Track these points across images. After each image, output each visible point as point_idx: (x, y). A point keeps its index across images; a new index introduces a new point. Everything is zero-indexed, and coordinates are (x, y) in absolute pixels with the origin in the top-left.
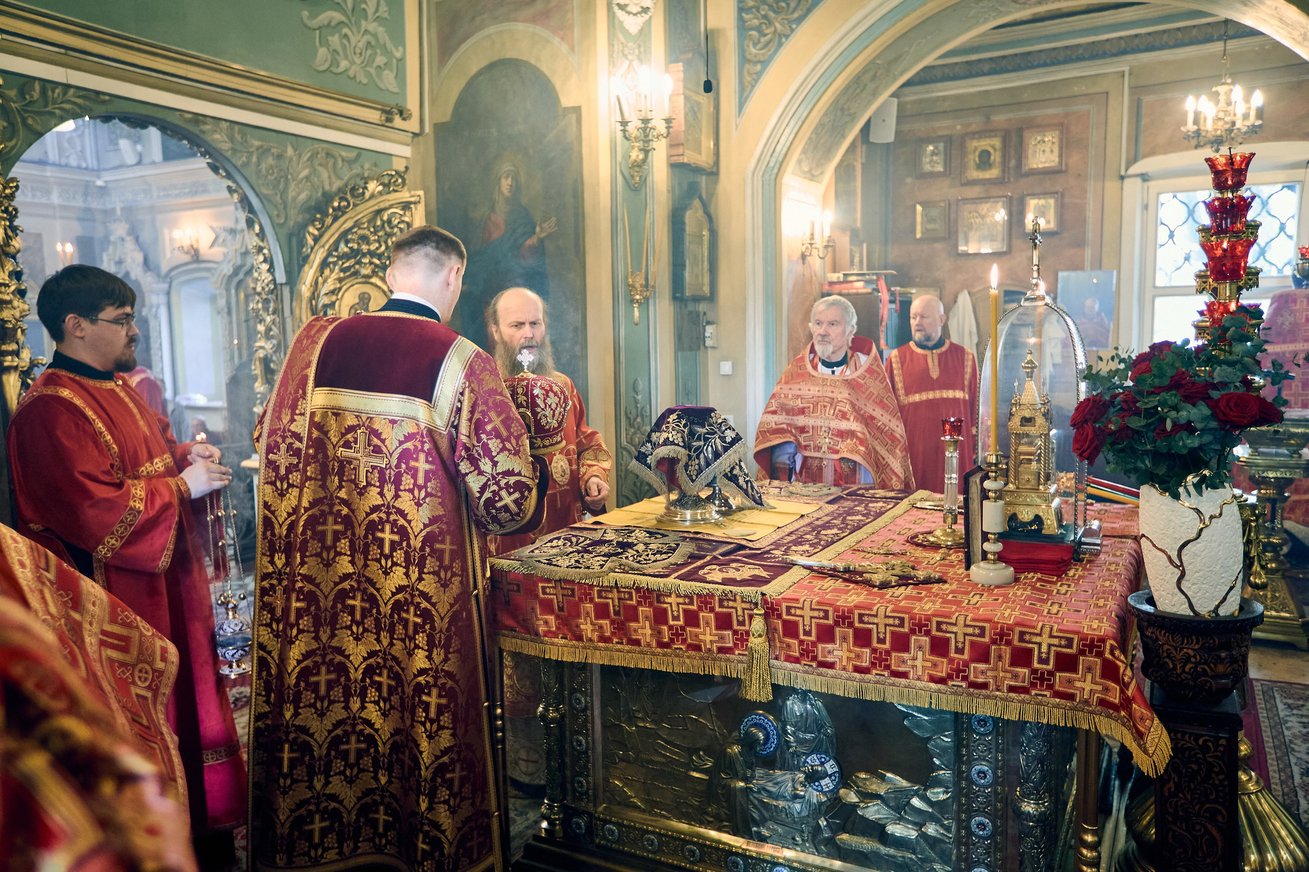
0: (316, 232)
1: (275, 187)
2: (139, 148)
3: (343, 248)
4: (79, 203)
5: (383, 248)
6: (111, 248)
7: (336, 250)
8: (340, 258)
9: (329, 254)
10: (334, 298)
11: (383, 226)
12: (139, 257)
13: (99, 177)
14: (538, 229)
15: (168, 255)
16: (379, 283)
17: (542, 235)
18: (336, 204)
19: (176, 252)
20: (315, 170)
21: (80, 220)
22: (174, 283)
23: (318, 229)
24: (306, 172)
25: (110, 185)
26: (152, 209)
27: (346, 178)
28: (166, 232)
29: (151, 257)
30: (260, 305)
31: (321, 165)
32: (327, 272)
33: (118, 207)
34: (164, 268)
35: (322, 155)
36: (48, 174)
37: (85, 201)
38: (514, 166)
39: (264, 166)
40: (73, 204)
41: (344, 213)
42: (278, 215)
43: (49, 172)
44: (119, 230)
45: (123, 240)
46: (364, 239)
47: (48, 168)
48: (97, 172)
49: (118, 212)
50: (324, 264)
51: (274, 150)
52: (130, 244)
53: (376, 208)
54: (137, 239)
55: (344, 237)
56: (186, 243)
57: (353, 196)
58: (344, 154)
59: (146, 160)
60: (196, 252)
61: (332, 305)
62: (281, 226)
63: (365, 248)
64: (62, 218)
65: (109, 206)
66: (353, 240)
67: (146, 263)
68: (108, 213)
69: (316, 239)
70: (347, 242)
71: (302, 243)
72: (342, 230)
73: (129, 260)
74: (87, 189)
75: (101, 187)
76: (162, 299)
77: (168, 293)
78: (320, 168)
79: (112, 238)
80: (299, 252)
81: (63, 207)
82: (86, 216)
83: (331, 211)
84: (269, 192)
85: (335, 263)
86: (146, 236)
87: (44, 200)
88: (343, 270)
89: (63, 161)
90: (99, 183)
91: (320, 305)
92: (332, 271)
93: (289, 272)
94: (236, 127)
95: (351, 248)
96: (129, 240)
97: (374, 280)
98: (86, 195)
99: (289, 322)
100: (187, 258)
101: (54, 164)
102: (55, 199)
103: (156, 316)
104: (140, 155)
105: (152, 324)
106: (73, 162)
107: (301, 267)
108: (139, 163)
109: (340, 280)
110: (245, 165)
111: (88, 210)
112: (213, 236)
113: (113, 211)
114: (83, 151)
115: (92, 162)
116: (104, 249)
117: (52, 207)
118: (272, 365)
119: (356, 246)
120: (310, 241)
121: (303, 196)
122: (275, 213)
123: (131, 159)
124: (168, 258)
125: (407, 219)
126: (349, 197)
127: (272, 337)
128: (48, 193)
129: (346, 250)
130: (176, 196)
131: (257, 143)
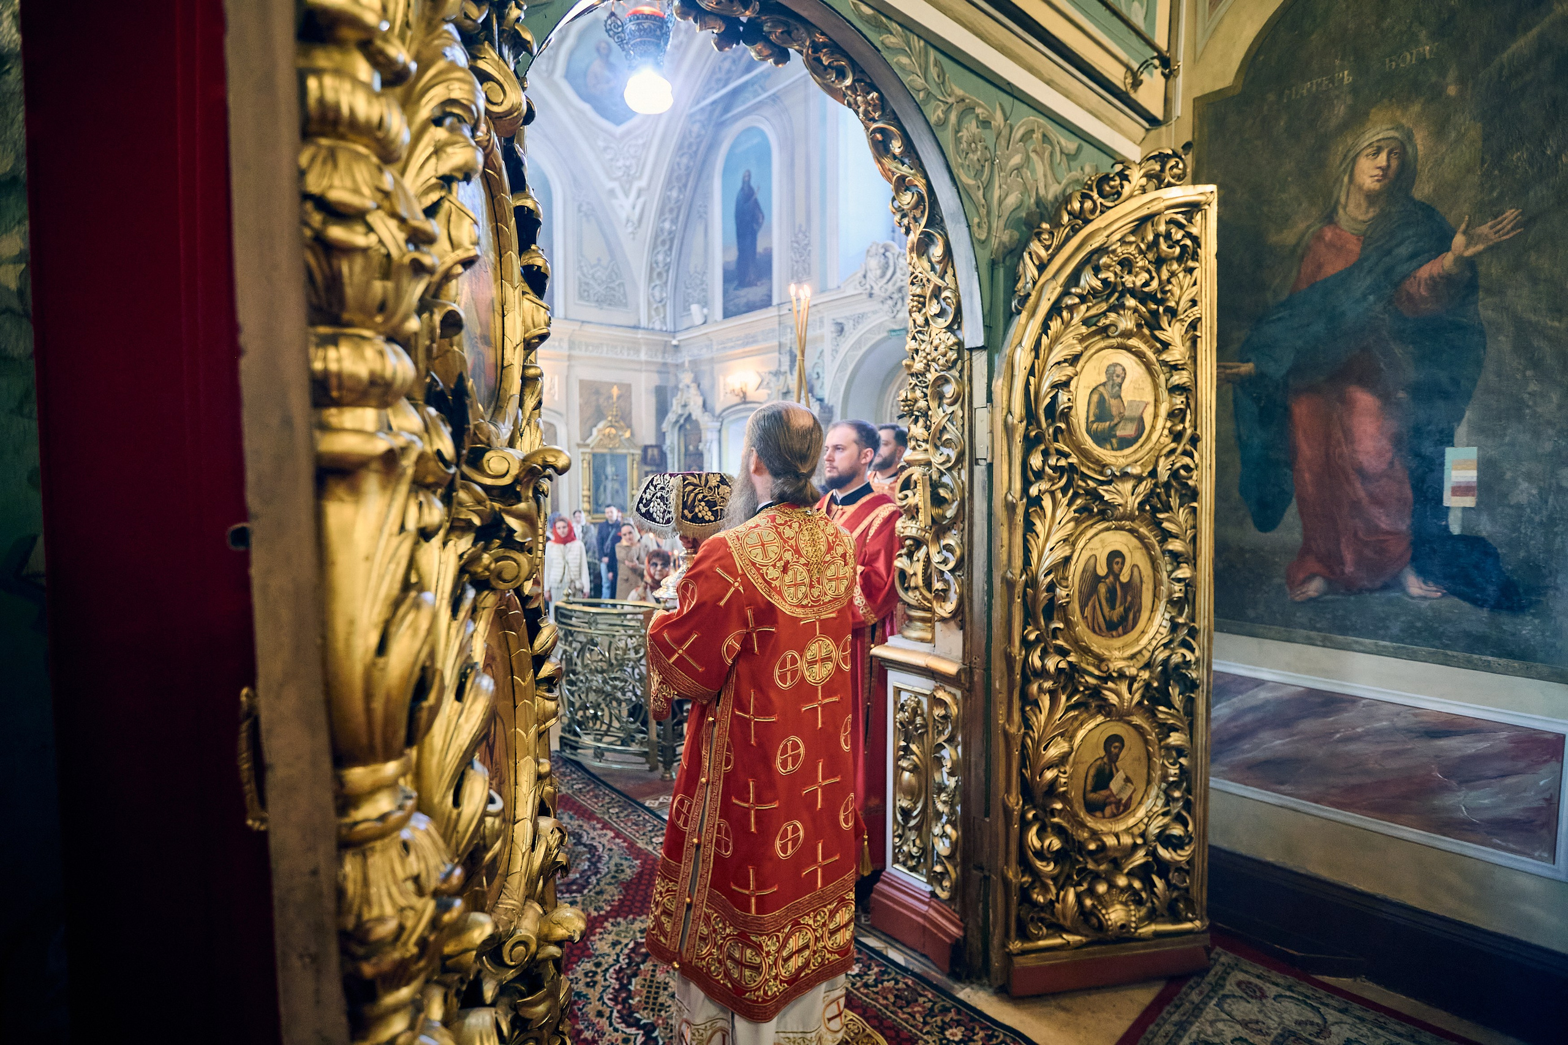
0: (1043, 253)
1: (978, 174)
2: (705, 311)
3: (1089, 280)
4: (660, 359)
5: (1155, 284)
6: (679, 393)
7: (1077, 285)
8: (1083, 299)
9: (1066, 293)
10: (1069, 371)
11: (1155, 243)
12: (700, 402)
13: (674, 337)
14: (1459, 240)
15: (722, 398)
16: (1144, 347)
17: (1469, 253)
18: (1076, 205)
19: (729, 395)
20: (1028, 158)
21: (659, 372)
22: (725, 422)
23: (1047, 248)
24: (1016, 160)
25: (682, 344)
26: (712, 360)
27: (1064, 182)
28: (721, 378)
29: (709, 402)
30: (918, 393)
31: (1035, 151)
32: (1055, 325)
33: (687, 359)
34: (718, 410)
35: (1037, 135)
36: (639, 336)
37: (663, 357)
38: (1398, 127)
39: (964, 134)
40: (655, 360)
41: (1087, 222)
42: (979, 225)
43: (640, 334)
44: (686, 378)
45: (688, 387)
46: (1127, 264)
47: (640, 331)
48: (674, 333)
49: (687, 364)
50: (1056, 309)
51: (978, 110)
52: (693, 390)
53: (1145, 212)
54: (699, 386)
55: (1091, 261)
56: (737, 387)
57: (1101, 194)
58: (1063, 142)
59: (710, 321)
60: (744, 394)
61: (1065, 385)
62: (983, 243)
63: (1129, 280)
64: (646, 371)
65: (680, 361)
66: (1108, 267)
67: (704, 405)
68: (679, 366)
69: (1042, 268)
70: (1097, 270)
71: (1014, 277)
72: (1088, 249)
73: (692, 403)
74: (666, 348)
75: (676, 346)
76: (715, 435)
77: (720, 431)
78: (1033, 155)
79: (681, 386)
80: (1011, 291)
81: (647, 362)
82: (663, 369)
83: (1066, 218)
84: (971, 182)
85: (1071, 309)
86: (705, 383)
87: (635, 358)
88: (1085, 322)
89: (651, 326)
90: (674, 342)
91: (1045, 386)
92: (1066, 325)
93: (988, 328)
94: (933, 54)
95: (1105, 281)
96: (694, 386)
97: (1134, 342)
98: (664, 352)
99: (982, 417)
100: (737, 400)
101: (644, 328)
102: (643, 356)
103: (709, 450)
104: (706, 317)
105: (706, 456)
106: (657, 326)
107: (1010, 316)
108: (705, 323)
109: (1082, 339)
110: (943, 123)
111: (665, 364)
112: (759, 380)
113: (683, 364)
114: (664, 317)
115: (670, 326)
116: (674, 395)
117: (640, 362)
118: (942, 492)
119: (1111, 277)
120: (1031, 271)
121: (1012, 200)
122: (976, 220)
123: (698, 320)
124: (722, 400)
125: (1195, 231)
126: (1095, 195)
127: (947, 443)
128: (638, 351)
129: (1097, 284)
130: (732, 347)
131: (959, 92)
